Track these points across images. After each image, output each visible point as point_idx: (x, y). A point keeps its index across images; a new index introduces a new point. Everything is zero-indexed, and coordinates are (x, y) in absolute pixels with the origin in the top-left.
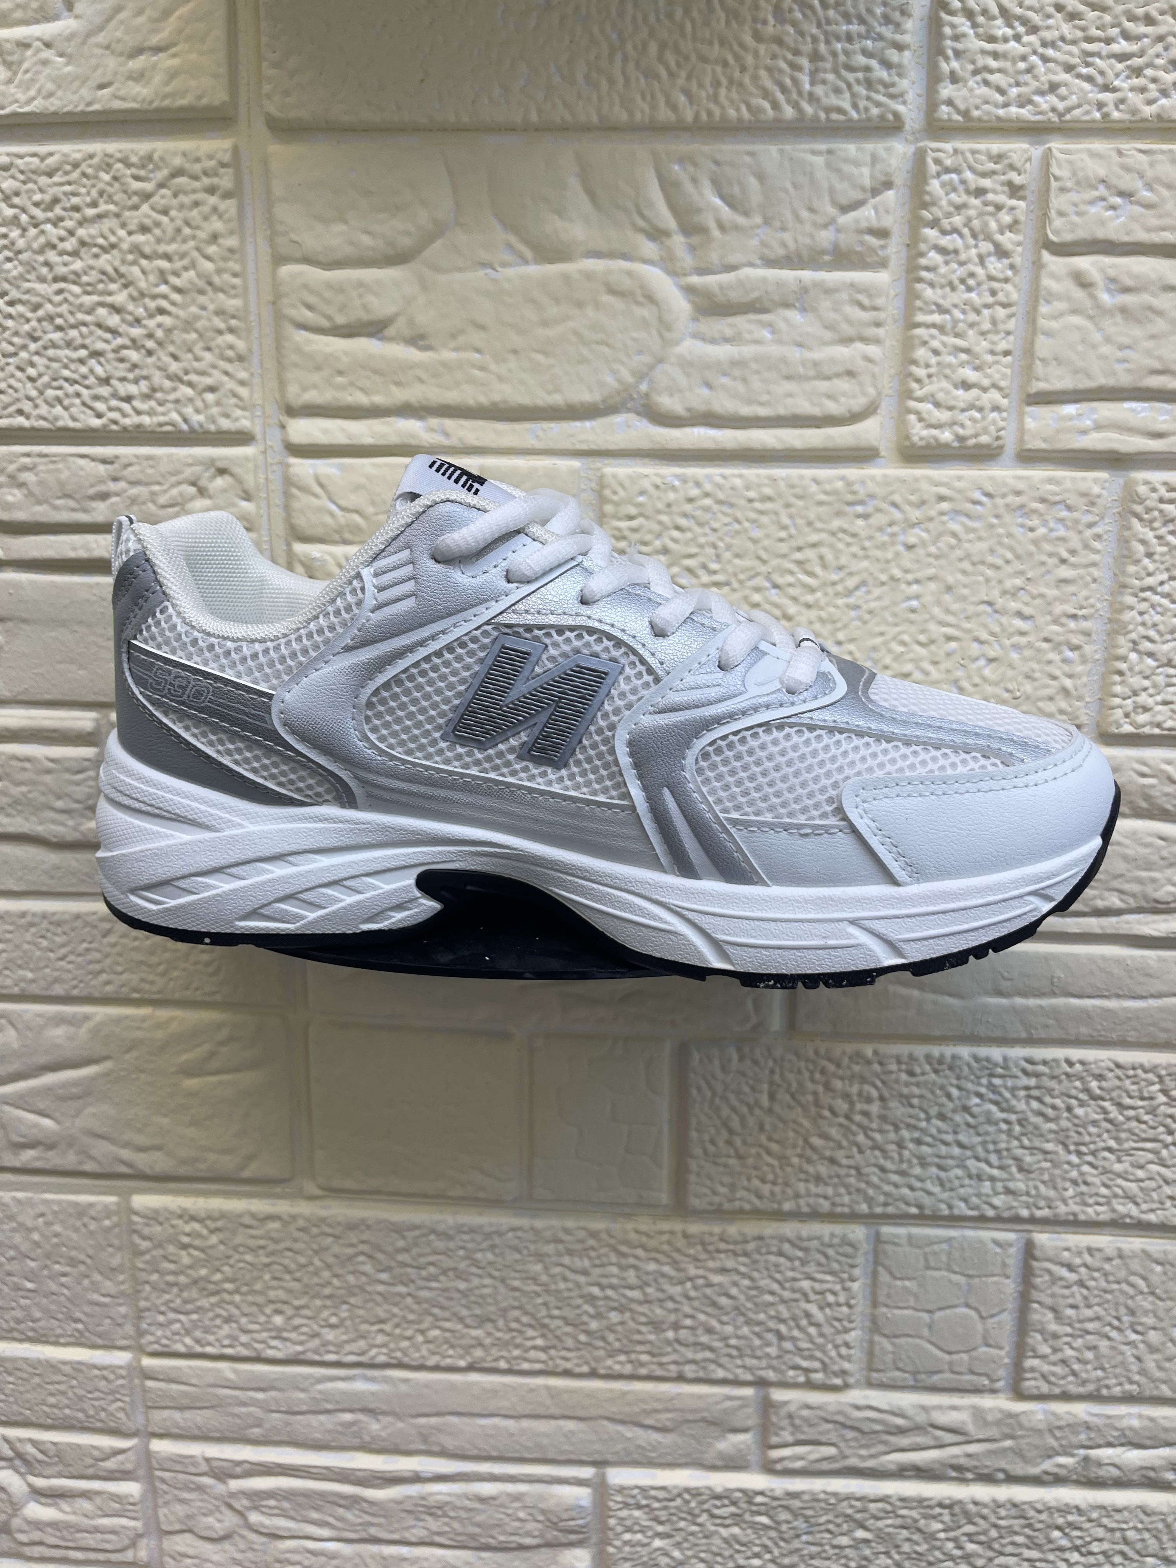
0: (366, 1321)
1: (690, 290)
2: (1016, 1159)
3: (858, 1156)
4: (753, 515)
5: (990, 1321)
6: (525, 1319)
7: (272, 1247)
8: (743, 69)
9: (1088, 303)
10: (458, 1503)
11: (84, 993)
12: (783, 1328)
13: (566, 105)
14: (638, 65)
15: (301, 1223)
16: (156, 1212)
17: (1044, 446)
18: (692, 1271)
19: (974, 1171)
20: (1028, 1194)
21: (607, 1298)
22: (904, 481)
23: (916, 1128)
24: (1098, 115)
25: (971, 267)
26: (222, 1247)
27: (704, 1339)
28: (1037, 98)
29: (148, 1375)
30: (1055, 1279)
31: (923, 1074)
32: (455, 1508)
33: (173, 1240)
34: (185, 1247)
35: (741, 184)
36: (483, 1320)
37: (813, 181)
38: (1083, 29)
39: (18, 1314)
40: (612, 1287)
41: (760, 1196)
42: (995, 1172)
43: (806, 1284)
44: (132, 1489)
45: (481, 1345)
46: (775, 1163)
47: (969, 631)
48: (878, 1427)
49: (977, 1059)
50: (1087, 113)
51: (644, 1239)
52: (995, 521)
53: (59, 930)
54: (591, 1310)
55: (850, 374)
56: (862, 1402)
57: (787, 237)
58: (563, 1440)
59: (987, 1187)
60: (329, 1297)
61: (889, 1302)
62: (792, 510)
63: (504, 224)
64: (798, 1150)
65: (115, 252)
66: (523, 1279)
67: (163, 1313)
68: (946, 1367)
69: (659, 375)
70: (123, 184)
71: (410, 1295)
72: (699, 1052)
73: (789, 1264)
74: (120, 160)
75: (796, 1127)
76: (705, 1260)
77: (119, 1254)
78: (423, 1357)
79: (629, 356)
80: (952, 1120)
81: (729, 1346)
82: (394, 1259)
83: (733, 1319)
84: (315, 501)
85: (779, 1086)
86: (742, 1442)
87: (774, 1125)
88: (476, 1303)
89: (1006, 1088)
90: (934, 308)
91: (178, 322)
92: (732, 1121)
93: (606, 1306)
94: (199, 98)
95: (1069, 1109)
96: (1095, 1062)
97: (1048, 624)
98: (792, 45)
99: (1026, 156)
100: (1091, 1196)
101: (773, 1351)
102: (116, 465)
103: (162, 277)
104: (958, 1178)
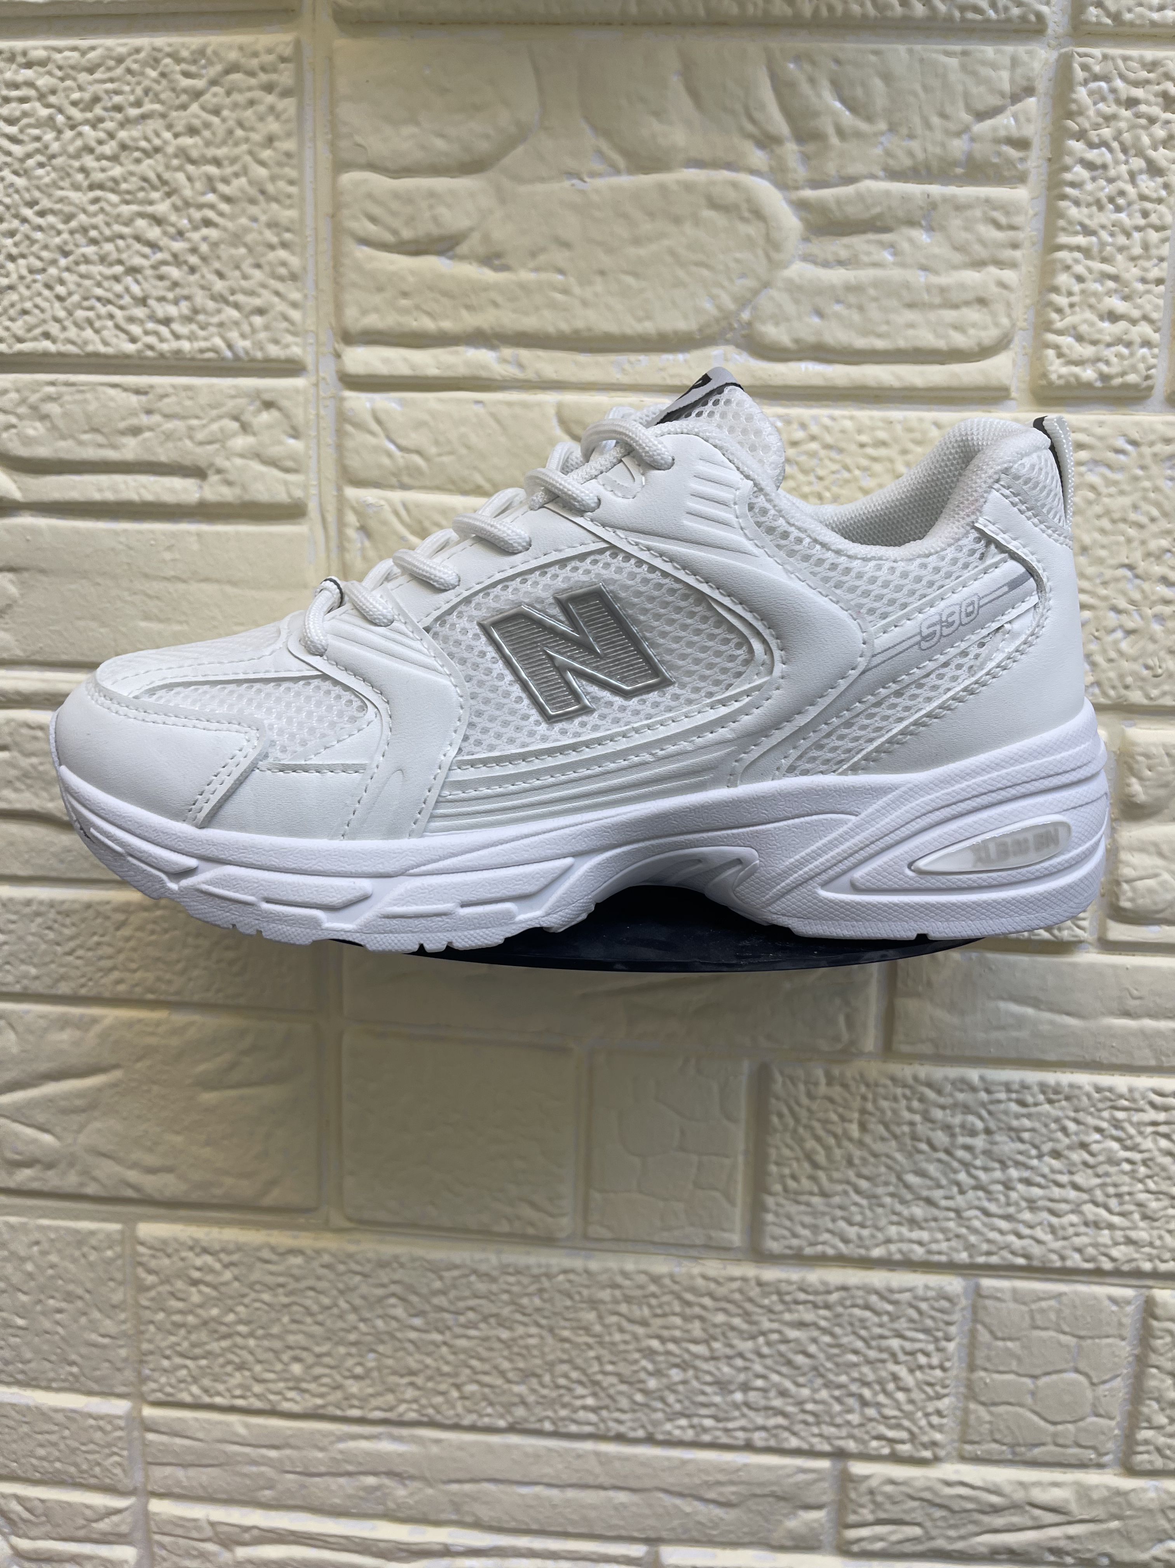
0: (395, 1373)
1: (801, 206)
2: (1140, 1205)
3: (959, 1198)
4: (864, 462)
5: (1101, 1388)
6: (574, 1375)
7: (292, 1285)
11: (92, 993)
12: (867, 1393)
15: (326, 1258)
16: (165, 1242)
18: (766, 1325)
19: (1091, 1217)
20: (1151, 1244)
21: (668, 1353)
23: (1026, 1166)
25: (1121, 184)
26: (236, 1284)
27: (777, 1403)
29: (149, 1427)
31: (1036, 1104)
33: (181, 1274)
34: (195, 1283)
35: (863, 84)
36: (527, 1375)
37: (946, 85)
39: (7, 1354)
40: (675, 1340)
41: (846, 1241)
42: (1116, 1220)
43: (895, 1343)
44: (126, 1554)
45: (524, 1403)
46: (864, 1202)
47: (1105, 598)
48: (970, 1506)
49: (1098, 1090)
51: (713, 1286)
52: (1140, 473)
53: (68, 921)
54: (650, 1367)
55: (982, 302)
56: (954, 1477)
57: (915, 145)
58: (612, 1512)
59: (1105, 1236)
60: (354, 1344)
61: (988, 1365)
62: (909, 457)
63: (595, 128)
64: (891, 1189)
65: (159, 156)
66: (572, 1329)
67: (168, 1358)
68: (1049, 1439)
69: (763, 301)
70: (171, 81)
71: (445, 1343)
72: (782, 1073)
73: (876, 1319)
74: (169, 55)
75: (889, 1162)
76: (781, 1312)
77: (122, 1289)
78: (458, 1415)
79: (731, 280)
80: (1067, 1158)
81: (804, 1411)
82: (429, 1303)
83: (811, 1381)
84: (371, 440)
85: (871, 1114)
86: (816, 1521)
87: (864, 1160)
88: (519, 1354)
89: (1131, 1123)
90: (1078, 228)
91: (225, 235)
92: (817, 1153)
93: (667, 1362)
101: (854, 1418)
102: (150, 397)
103: (211, 185)
104: (1073, 1225)
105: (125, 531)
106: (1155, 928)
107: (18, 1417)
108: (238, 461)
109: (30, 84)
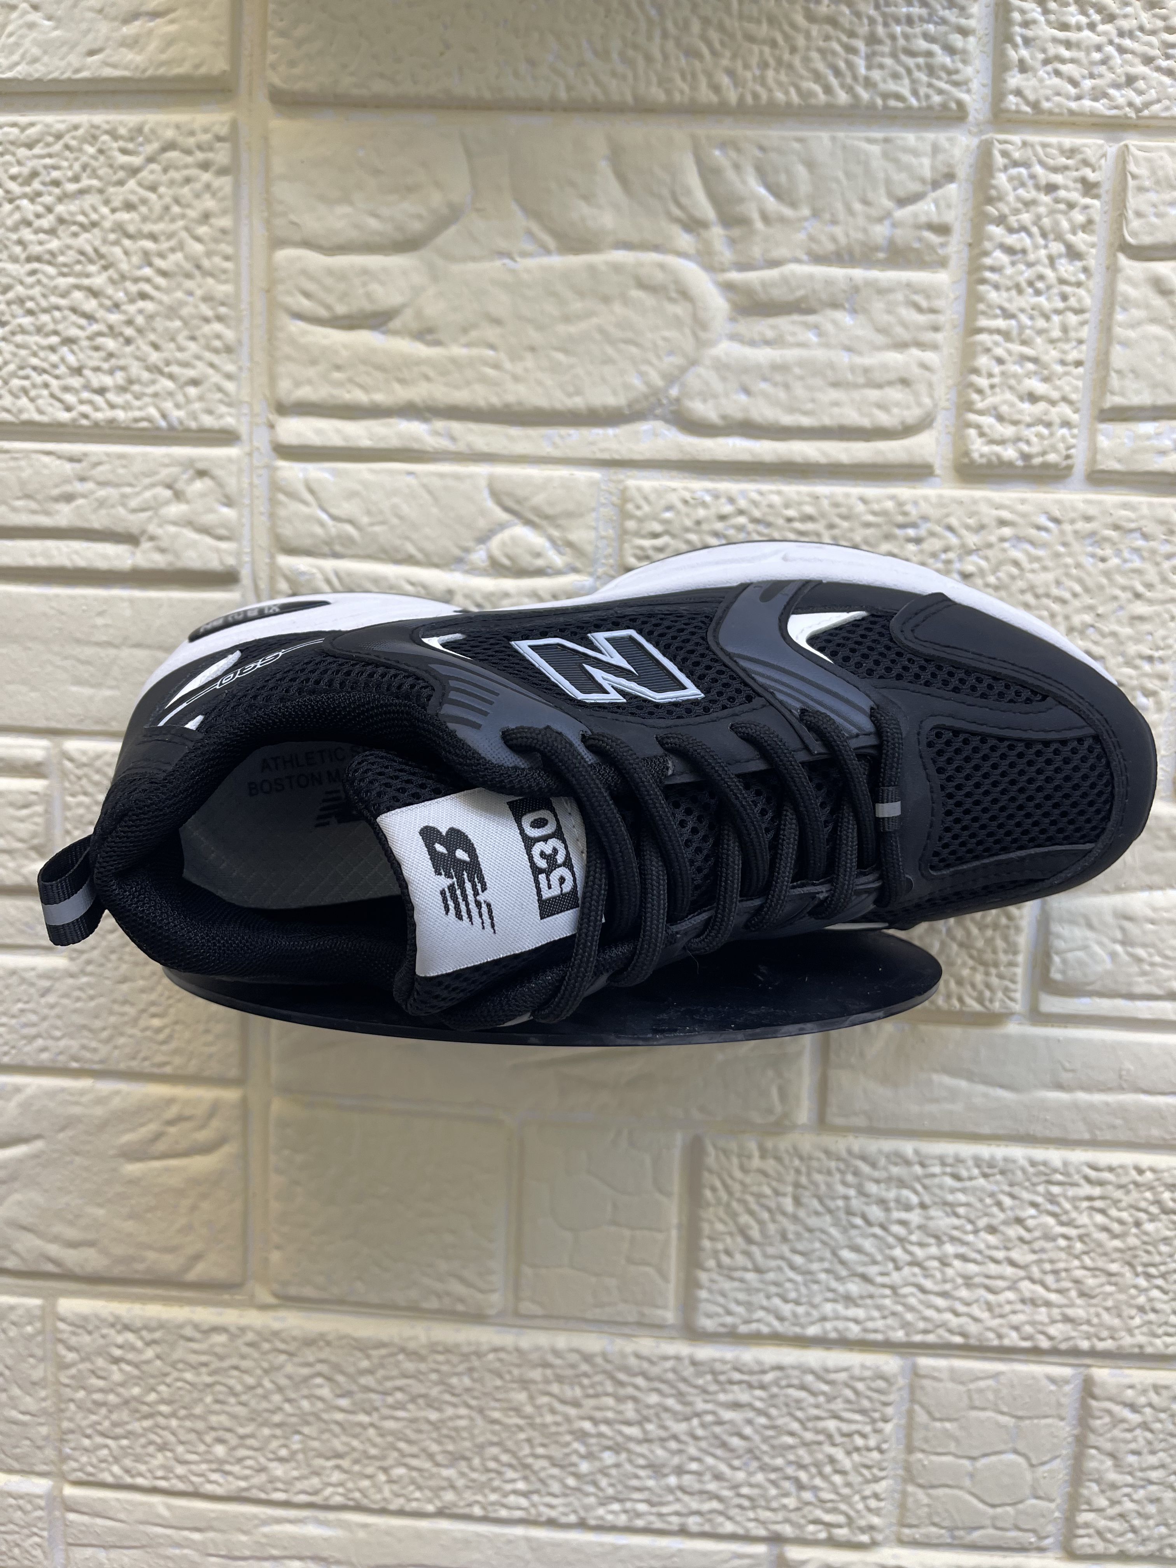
0: (320, 1455)
1: (728, 287)
2: (1077, 1281)
3: (895, 1275)
5: (1041, 1469)
6: (505, 1458)
7: (216, 1364)
8: (793, 50)
9: (1168, 311)
11: (16, 1061)
12: (803, 1476)
13: (598, 82)
14: (678, 43)
15: (250, 1336)
16: (85, 1318)
17: (1118, 467)
18: (700, 1406)
19: (1027, 1295)
20: (1088, 1322)
21: (601, 1435)
22: (961, 503)
23: (962, 1242)
25: (1040, 269)
26: (158, 1363)
27: (712, 1486)
28: (1112, 92)
29: (69, 1507)
30: (1117, 1421)
31: (971, 1178)
33: (103, 1352)
34: (116, 1361)
35: (789, 172)
36: (455, 1458)
37: (868, 172)
38: (1164, 18)
40: (607, 1422)
41: (781, 1319)
42: (1053, 1297)
43: (831, 1425)
45: (453, 1487)
46: (799, 1278)
49: (1033, 1163)
50: (1168, 108)
51: (645, 1365)
52: (1062, 549)
54: (582, 1450)
55: (905, 382)
56: (891, 1562)
57: (838, 231)
59: (1042, 1314)
60: (279, 1425)
61: (925, 1447)
62: (836, 532)
63: (526, 211)
64: (826, 1265)
65: (96, 231)
66: (504, 1410)
67: (88, 1437)
68: (988, 1522)
69: (692, 379)
70: (109, 157)
71: (372, 1425)
72: (715, 1146)
73: (811, 1400)
74: (107, 132)
75: (824, 1237)
76: (715, 1393)
77: (42, 1366)
78: (385, 1499)
79: (659, 357)
80: (1003, 1234)
81: (739, 1495)
82: (355, 1382)
83: (746, 1464)
84: (304, 510)
85: (804, 1188)
87: (798, 1236)
88: (448, 1436)
89: (1066, 1198)
90: (998, 312)
91: (160, 308)
92: (750, 1228)
93: (599, 1444)
94: (197, 66)
95: (1138, 1224)
96: (1168, 1170)
97: (1119, 666)
98: (847, 26)
99: (1100, 152)
100: (1160, 1326)
101: (791, 1502)
102: (84, 464)
103: (147, 259)
104: (1009, 1302)
105: (57, 596)
106: (1086, 1001)
108: (172, 529)
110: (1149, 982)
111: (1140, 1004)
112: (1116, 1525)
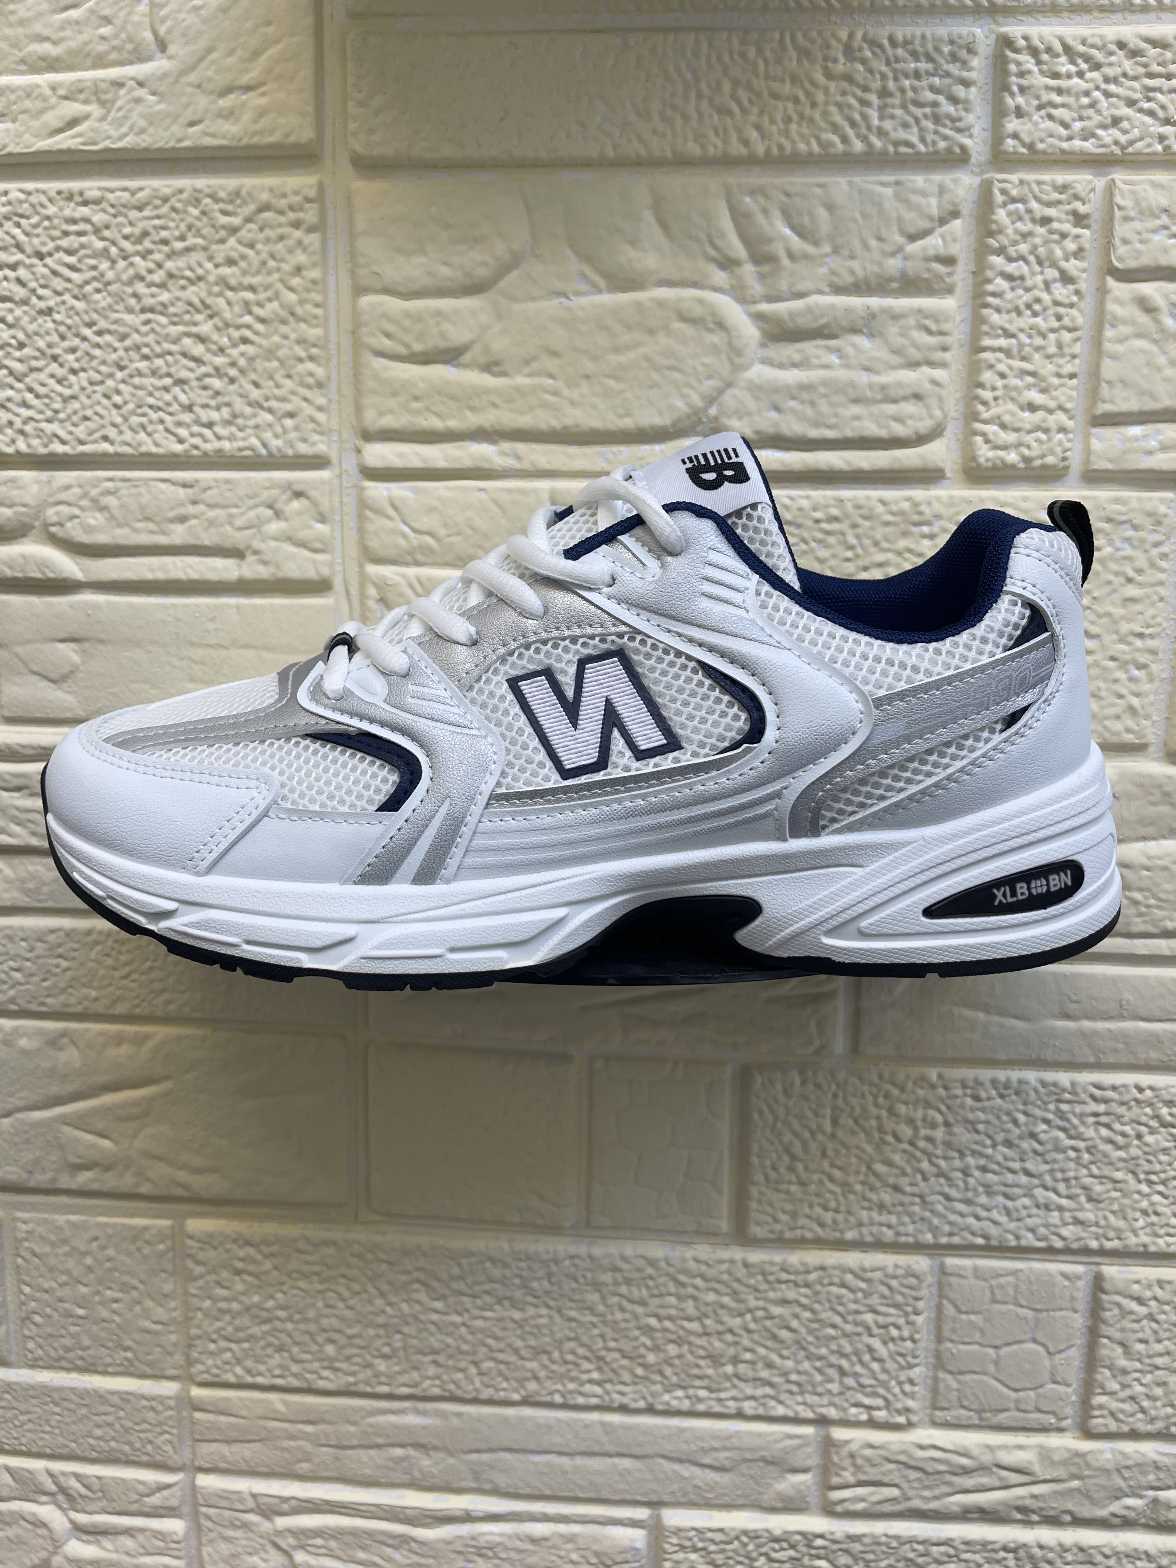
0: (419, 1352)
1: (759, 317)
2: (1085, 1188)
3: (922, 1184)
4: (819, 536)
5: (1058, 1356)
6: (581, 1351)
7: (326, 1273)
8: (814, 105)
9: (1152, 327)
10: (509, 1544)
11: (146, 1012)
12: (844, 1363)
13: (641, 141)
14: (711, 101)
15: (356, 1248)
16: (211, 1235)
17: (1109, 466)
18: (753, 1303)
19: (1042, 1200)
20: (1097, 1224)
21: (665, 1330)
22: (970, 502)
23: (981, 1155)
24: (1159, 148)
25: (1037, 293)
26: (275, 1273)
27: (764, 1374)
28: (1100, 132)
29: (196, 1406)
30: (1125, 1313)
31: (989, 1099)
32: (506, 1549)
33: (226, 1265)
35: (810, 214)
36: (538, 1352)
37: (882, 212)
38: (1145, 66)
39: (67, 1341)
40: (670, 1318)
41: (822, 1225)
42: (1064, 1202)
43: (869, 1318)
44: (176, 1526)
45: (536, 1378)
46: (838, 1190)
48: (943, 1468)
49: (1044, 1084)
50: (1149, 145)
51: (703, 1268)
53: (124, 948)
54: (649, 1343)
55: (917, 397)
56: (926, 1442)
57: (855, 265)
58: (617, 1478)
59: (1055, 1217)
60: (382, 1326)
61: (954, 1337)
62: (859, 531)
63: (579, 255)
64: (861, 1177)
65: (202, 284)
66: (578, 1309)
67: (214, 1341)
68: (1012, 1405)
69: (728, 398)
70: (211, 219)
71: (464, 1324)
72: (761, 1076)
73: (851, 1296)
76: (766, 1291)
77: (173, 1279)
78: (476, 1390)
79: (699, 381)
80: (1018, 1146)
81: (789, 1382)
82: (449, 1287)
83: (794, 1354)
84: (389, 524)
85: (842, 1110)
86: (801, 1483)
87: (836, 1151)
88: (531, 1333)
89: (1075, 1114)
90: (1000, 332)
91: (260, 351)
92: (794, 1146)
94: (287, 135)
95: (1139, 1137)
96: (1166, 1088)
97: (1114, 642)
98: (861, 81)
99: (1090, 187)
100: (1162, 1227)
101: (834, 1387)
102: (196, 489)
103: (247, 308)
104: (1025, 1207)
105: (173, 605)
107: (77, 1400)
108: (273, 544)
109: (87, 220)
110: (1145, 922)
111: (1137, 942)
112: (1127, 1407)
